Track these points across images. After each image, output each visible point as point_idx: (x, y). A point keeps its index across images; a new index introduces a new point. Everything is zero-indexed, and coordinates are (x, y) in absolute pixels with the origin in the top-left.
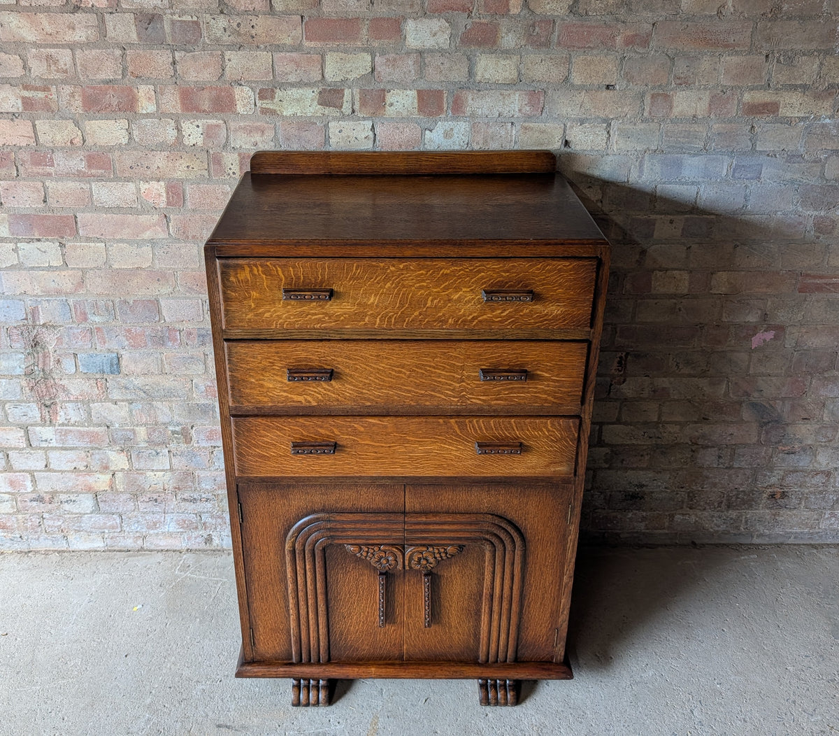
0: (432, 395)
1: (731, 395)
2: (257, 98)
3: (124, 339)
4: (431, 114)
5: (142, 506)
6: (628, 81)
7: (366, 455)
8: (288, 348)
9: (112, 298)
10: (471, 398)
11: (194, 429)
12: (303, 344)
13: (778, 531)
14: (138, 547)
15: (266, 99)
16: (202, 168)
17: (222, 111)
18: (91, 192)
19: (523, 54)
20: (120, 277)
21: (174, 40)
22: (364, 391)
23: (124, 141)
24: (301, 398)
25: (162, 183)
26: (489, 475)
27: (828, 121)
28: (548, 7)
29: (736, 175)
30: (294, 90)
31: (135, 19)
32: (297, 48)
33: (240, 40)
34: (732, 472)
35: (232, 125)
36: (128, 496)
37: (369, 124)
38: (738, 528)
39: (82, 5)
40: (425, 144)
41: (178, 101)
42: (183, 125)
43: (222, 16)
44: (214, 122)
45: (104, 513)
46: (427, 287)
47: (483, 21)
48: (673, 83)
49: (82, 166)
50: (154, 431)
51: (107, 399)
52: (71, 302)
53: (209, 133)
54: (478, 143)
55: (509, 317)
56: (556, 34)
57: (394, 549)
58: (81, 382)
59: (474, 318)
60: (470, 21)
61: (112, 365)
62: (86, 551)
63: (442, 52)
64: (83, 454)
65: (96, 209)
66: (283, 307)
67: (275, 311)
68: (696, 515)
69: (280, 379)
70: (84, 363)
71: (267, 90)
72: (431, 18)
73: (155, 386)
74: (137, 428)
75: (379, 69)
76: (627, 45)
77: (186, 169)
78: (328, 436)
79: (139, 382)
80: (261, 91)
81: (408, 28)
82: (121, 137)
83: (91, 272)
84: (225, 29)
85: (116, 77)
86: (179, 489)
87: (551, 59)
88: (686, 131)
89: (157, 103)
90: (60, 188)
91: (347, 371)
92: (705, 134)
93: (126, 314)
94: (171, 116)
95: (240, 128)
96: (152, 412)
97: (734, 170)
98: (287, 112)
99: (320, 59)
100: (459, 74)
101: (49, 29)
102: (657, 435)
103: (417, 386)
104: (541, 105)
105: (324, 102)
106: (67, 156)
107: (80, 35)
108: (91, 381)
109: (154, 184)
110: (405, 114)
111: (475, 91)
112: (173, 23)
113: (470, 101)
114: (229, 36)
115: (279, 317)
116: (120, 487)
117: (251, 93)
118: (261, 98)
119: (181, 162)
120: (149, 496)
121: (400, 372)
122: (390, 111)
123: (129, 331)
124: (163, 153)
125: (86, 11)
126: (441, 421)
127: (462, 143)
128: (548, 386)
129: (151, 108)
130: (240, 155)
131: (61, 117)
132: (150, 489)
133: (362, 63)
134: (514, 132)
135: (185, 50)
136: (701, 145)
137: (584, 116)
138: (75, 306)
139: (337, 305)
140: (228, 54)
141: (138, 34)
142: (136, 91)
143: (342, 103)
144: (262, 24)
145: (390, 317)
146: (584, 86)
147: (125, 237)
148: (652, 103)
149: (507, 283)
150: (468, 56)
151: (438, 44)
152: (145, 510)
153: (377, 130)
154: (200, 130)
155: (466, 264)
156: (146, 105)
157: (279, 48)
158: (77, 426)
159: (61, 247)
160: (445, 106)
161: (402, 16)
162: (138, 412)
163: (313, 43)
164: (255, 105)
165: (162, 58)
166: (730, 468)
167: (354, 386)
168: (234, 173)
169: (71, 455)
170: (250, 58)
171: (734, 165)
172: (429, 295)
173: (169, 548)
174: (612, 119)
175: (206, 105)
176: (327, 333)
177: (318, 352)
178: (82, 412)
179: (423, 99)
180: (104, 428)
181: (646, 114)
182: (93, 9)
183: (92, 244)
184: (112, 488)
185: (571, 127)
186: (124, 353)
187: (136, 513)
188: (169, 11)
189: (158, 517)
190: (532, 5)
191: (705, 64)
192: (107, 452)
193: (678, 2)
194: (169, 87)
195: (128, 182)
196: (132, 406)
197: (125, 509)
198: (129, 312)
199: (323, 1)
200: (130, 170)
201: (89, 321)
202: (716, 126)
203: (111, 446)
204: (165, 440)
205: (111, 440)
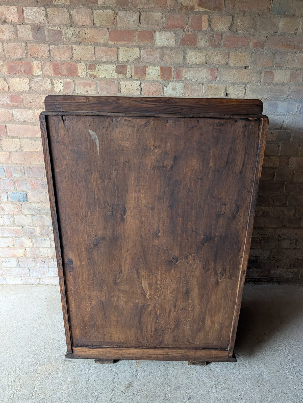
1: (296, 215)
2: (88, 69)
3: (29, 185)
4: (166, 79)
5: (38, 264)
6: (255, 65)
9: (23, 166)
14: (37, 283)
15: (92, 69)
17: (72, 75)
18: (13, 114)
19: (208, 50)
20: (26, 155)
21: (50, 39)
23: (27, 89)
28: (219, 27)
29: (301, 111)
30: (105, 65)
31: (31, 28)
32: (106, 45)
33: (80, 40)
34: (296, 250)
35: (77, 82)
36: (32, 259)
37: (138, 83)
38: (298, 276)
39: (7, 21)
40: (164, 93)
41: (52, 70)
42: (54, 82)
43: (71, 27)
44: (68, 80)
45: (22, 267)
47: (190, 33)
48: (274, 66)
49: (8, 101)
50: (43, 229)
51: (22, 214)
52: (5, 167)
53: (66, 86)
54: (187, 93)
58: (10, 205)
60: (184, 33)
61: (24, 198)
62: (14, 285)
63: (172, 48)
64: (12, 240)
65: (15, 123)
68: (280, 270)
70: (11, 196)
71: (92, 65)
72: (167, 31)
73: (43, 208)
74: (36, 228)
75: (143, 56)
76: (254, 47)
79: (36, 206)
80: (90, 65)
81: (156, 36)
82: (26, 87)
83: (13, 153)
84: (73, 34)
85: (23, 57)
86: (55, 256)
87: (221, 53)
88: (279, 89)
89: (42, 71)
92: (288, 91)
93: (30, 173)
94: (48, 77)
95: (80, 84)
96: (42, 220)
97: (300, 108)
98: (102, 76)
99: (116, 50)
100: (179, 59)
102: (264, 234)
104: (216, 76)
105: (118, 72)
107: (6, 36)
108: (15, 205)
110: (155, 78)
111: (186, 68)
112: (49, 31)
113: (184, 73)
114: (75, 38)
116: (28, 255)
117: (85, 66)
118: (90, 69)
120: (41, 259)
122: (148, 77)
123: (31, 181)
125: (8, 23)
127: (180, 93)
129: (39, 73)
132: (42, 256)
133: (135, 53)
134: (204, 88)
135: (54, 44)
136: (286, 97)
137: (235, 81)
138: (7, 169)
140: (74, 47)
141: (33, 36)
142: (32, 64)
143: (126, 72)
144: (90, 32)
146: (235, 67)
147: (28, 136)
148: (265, 76)
150: (183, 51)
151: (170, 44)
152: (40, 266)
153: (142, 86)
154: (62, 84)
156: (37, 72)
157: (97, 44)
158: (9, 226)
160: (173, 75)
161: (154, 30)
162: (36, 220)
163: (113, 42)
164: (87, 72)
165: (44, 48)
169: (6, 240)
170: (85, 49)
171: (300, 106)
173: (50, 284)
174: (247, 83)
175: (65, 72)
178: (10, 219)
179: (163, 71)
180: (21, 227)
181: (262, 81)
182: (11, 23)
183: (14, 139)
184: (25, 255)
185: (229, 87)
186: (29, 192)
187: (36, 267)
188: (47, 25)
189: (46, 269)
190: (212, 26)
191: (289, 57)
192: (22, 238)
193: (277, 27)
194: (48, 63)
195: (30, 109)
196: (33, 217)
197: (31, 265)
198: (31, 172)
199: (118, 21)
200: (30, 103)
201: (13, 176)
202: (293, 87)
203: (24, 236)
204: (48, 233)
205: (24, 233)
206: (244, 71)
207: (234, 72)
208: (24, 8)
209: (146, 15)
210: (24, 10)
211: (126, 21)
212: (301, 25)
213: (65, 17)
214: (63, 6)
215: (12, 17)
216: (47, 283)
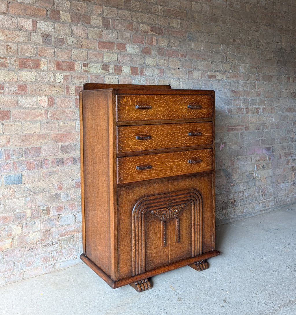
0: (176, 143)
1: (218, 167)
2: (82, 66)
3: (25, 166)
4: (134, 75)
5: (25, 254)
6: (183, 67)
7: (159, 169)
8: (137, 127)
9: (22, 147)
10: (187, 143)
11: (52, 207)
12: (141, 126)
13: (236, 216)
14: (21, 279)
16: (62, 91)
17: (70, 70)
18: (18, 101)
19: (157, 57)
20: (26, 138)
21: (55, 44)
22: (158, 143)
23: (34, 80)
24: (140, 148)
25: (47, 97)
26: (192, 173)
27: (226, 81)
28: (162, 44)
30: (94, 64)
31: (42, 36)
32: (95, 50)
33: (77, 46)
34: (222, 195)
35: (74, 75)
37: (117, 77)
38: (226, 217)
39: (23, 29)
41: (55, 66)
42: (56, 75)
43: (72, 37)
44: (67, 74)
45: (6, 262)
46: (174, 104)
47: (147, 47)
48: (193, 69)
49: (16, 90)
50: (34, 211)
51: (15, 198)
52: (3, 150)
53: (65, 78)
55: (194, 114)
56: (165, 52)
57: (167, 209)
58: (3, 190)
59: (186, 115)
60: (144, 46)
61: (19, 180)
63: (137, 55)
65: (19, 108)
66: (136, 112)
67: (133, 114)
69: (133, 140)
70: (6, 180)
71: (86, 63)
72: (133, 44)
73: (37, 188)
74: (26, 211)
75: (120, 59)
76: (182, 57)
77: (56, 91)
78: (147, 163)
79: (29, 186)
80: (84, 64)
81: (127, 47)
82: (33, 78)
83: (14, 135)
84: (72, 42)
85: (33, 55)
86: (43, 240)
87: (164, 59)
88: (197, 82)
89: (47, 66)
90: (5, 99)
91: (153, 135)
92: (201, 84)
93: (27, 154)
94: (52, 71)
95: (76, 76)
96: (34, 201)
98: (92, 72)
99: (102, 54)
100: (141, 62)
101: (9, 36)
103: (172, 140)
104: (163, 73)
105: (103, 69)
106: (10, 85)
107: (21, 39)
108: (8, 189)
109: (44, 97)
110: (127, 74)
111: (146, 68)
112: (55, 38)
113: (145, 71)
114: (74, 44)
115: (134, 116)
116: (15, 245)
117: (80, 64)
118: (84, 66)
119: (54, 89)
120: (29, 247)
121: (168, 135)
122: (123, 73)
123: (28, 162)
124: (48, 85)
125: (24, 31)
126: (179, 153)
128: (205, 137)
129: (45, 68)
130: (75, 86)
131: (9, 70)
132: (30, 243)
133: (114, 57)
134: (157, 81)
135: (59, 48)
137: (173, 77)
138: (5, 152)
139: (151, 111)
140: (73, 50)
141: (43, 41)
142: (40, 61)
143: (109, 69)
144: (84, 41)
145: (165, 115)
146: (173, 68)
147: (30, 120)
148: (189, 74)
149: (193, 103)
150: (144, 57)
151: (136, 53)
152: (27, 256)
153: (119, 79)
154: (62, 77)
155: (184, 96)
156: (43, 67)
157: (89, 50)
159: (2, 125)
160: (138, 72)
161: (126, 43)
162: (28, 202)
163: (100, 49)
164: (82, 69)
165: (50, 50)
166: (221, 194)
167: (155, 141)
168: (73, 93)
170: (80, 52)
172: (175, 107)
173: (36, 275)
174: (180, 78)
175: (65, 68)
176: (147, 122)
177: (145, 129)
178: (2, 206)
179: (132, 70)
180: (11, 213)
181: (188, 77)
182: (26, 31)
183: (16, 123)
184: (12, 246)
185: (171, 80)
186: (25, 173)
187: (22, 258)
188: (54, 34)
189: (32, 258)
190: (159, 44)
191: (199, 64)
192: (12, 226)
193: (191, 46)
194: (52, 61)
195: (33, 96)
196: (26, 200)
197: (17, 257)
198: (29, 153)
199: (103, 36)
200: (35, 92)
201: (11, 159)
202: (203, 81)
203: (14, 222)
204: (39, 215)
205: (14, 219)
206: (178, 71)
207: (173, 71)
208: (38, 22)
209: (121, 33)
210: (38, 23)
211: (109, 36)
212: (202, 46)
213: (68, 30)
214: (67, 23)
215: (28, 26)
216: (32, 275)
